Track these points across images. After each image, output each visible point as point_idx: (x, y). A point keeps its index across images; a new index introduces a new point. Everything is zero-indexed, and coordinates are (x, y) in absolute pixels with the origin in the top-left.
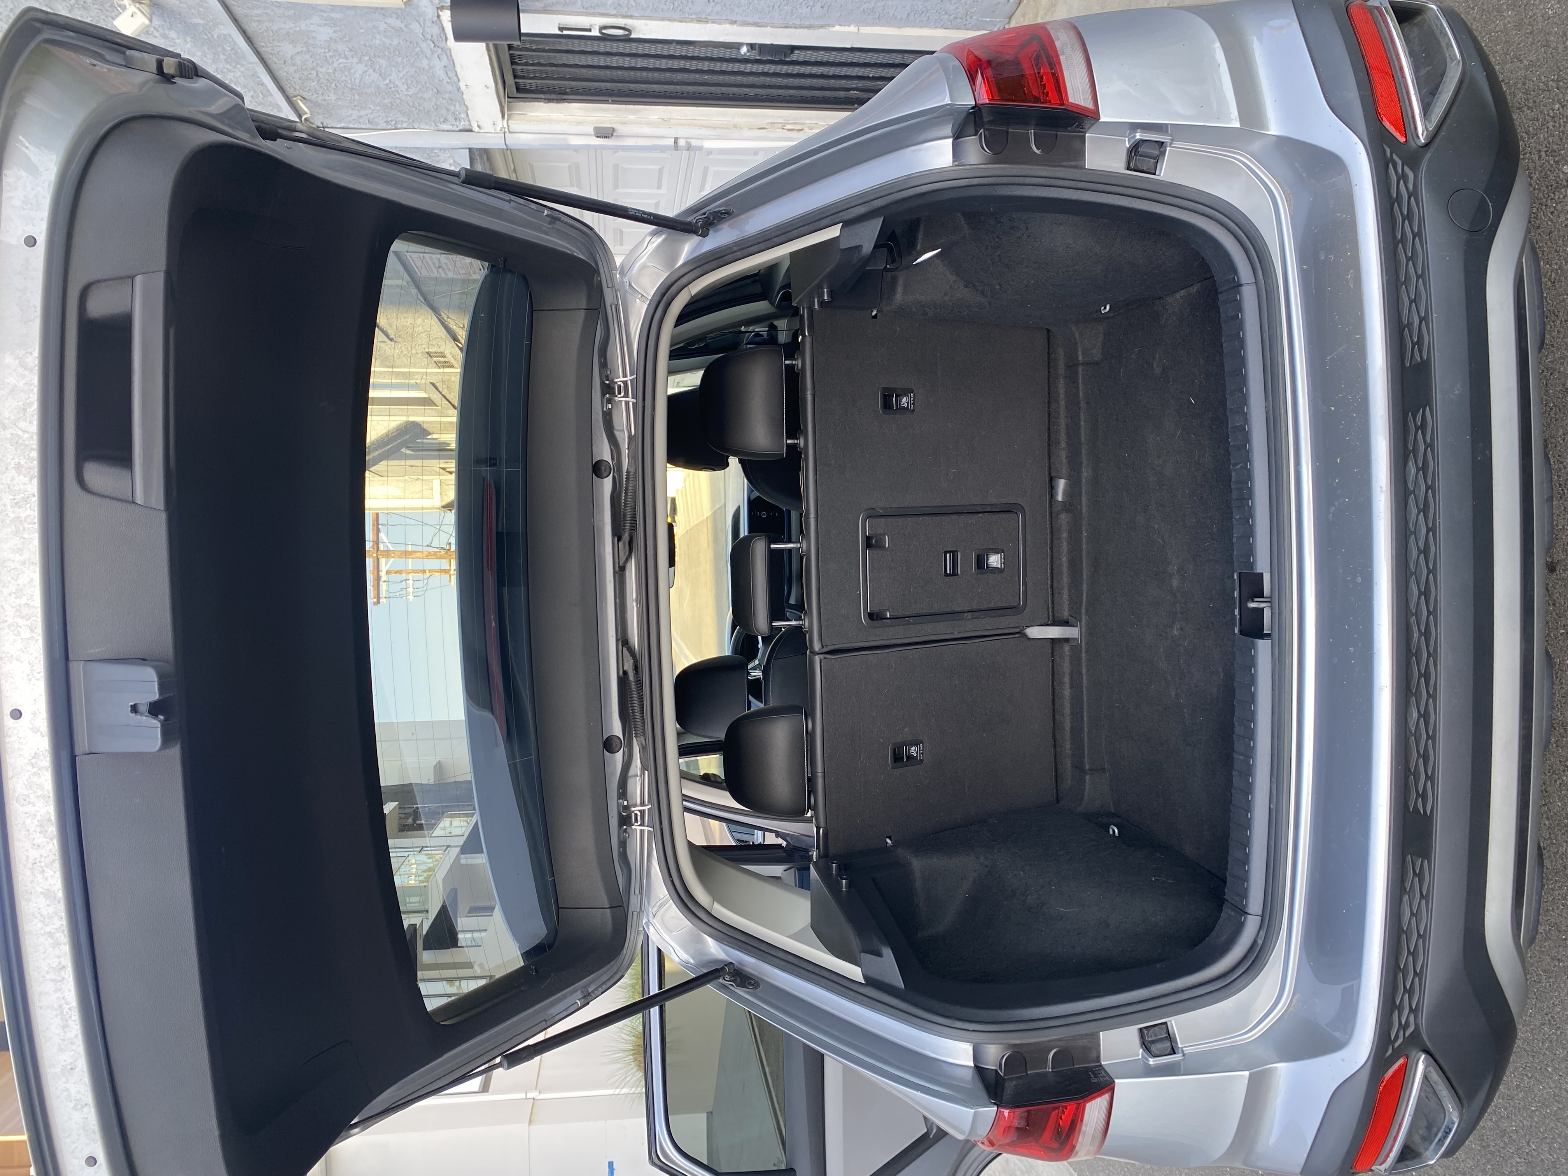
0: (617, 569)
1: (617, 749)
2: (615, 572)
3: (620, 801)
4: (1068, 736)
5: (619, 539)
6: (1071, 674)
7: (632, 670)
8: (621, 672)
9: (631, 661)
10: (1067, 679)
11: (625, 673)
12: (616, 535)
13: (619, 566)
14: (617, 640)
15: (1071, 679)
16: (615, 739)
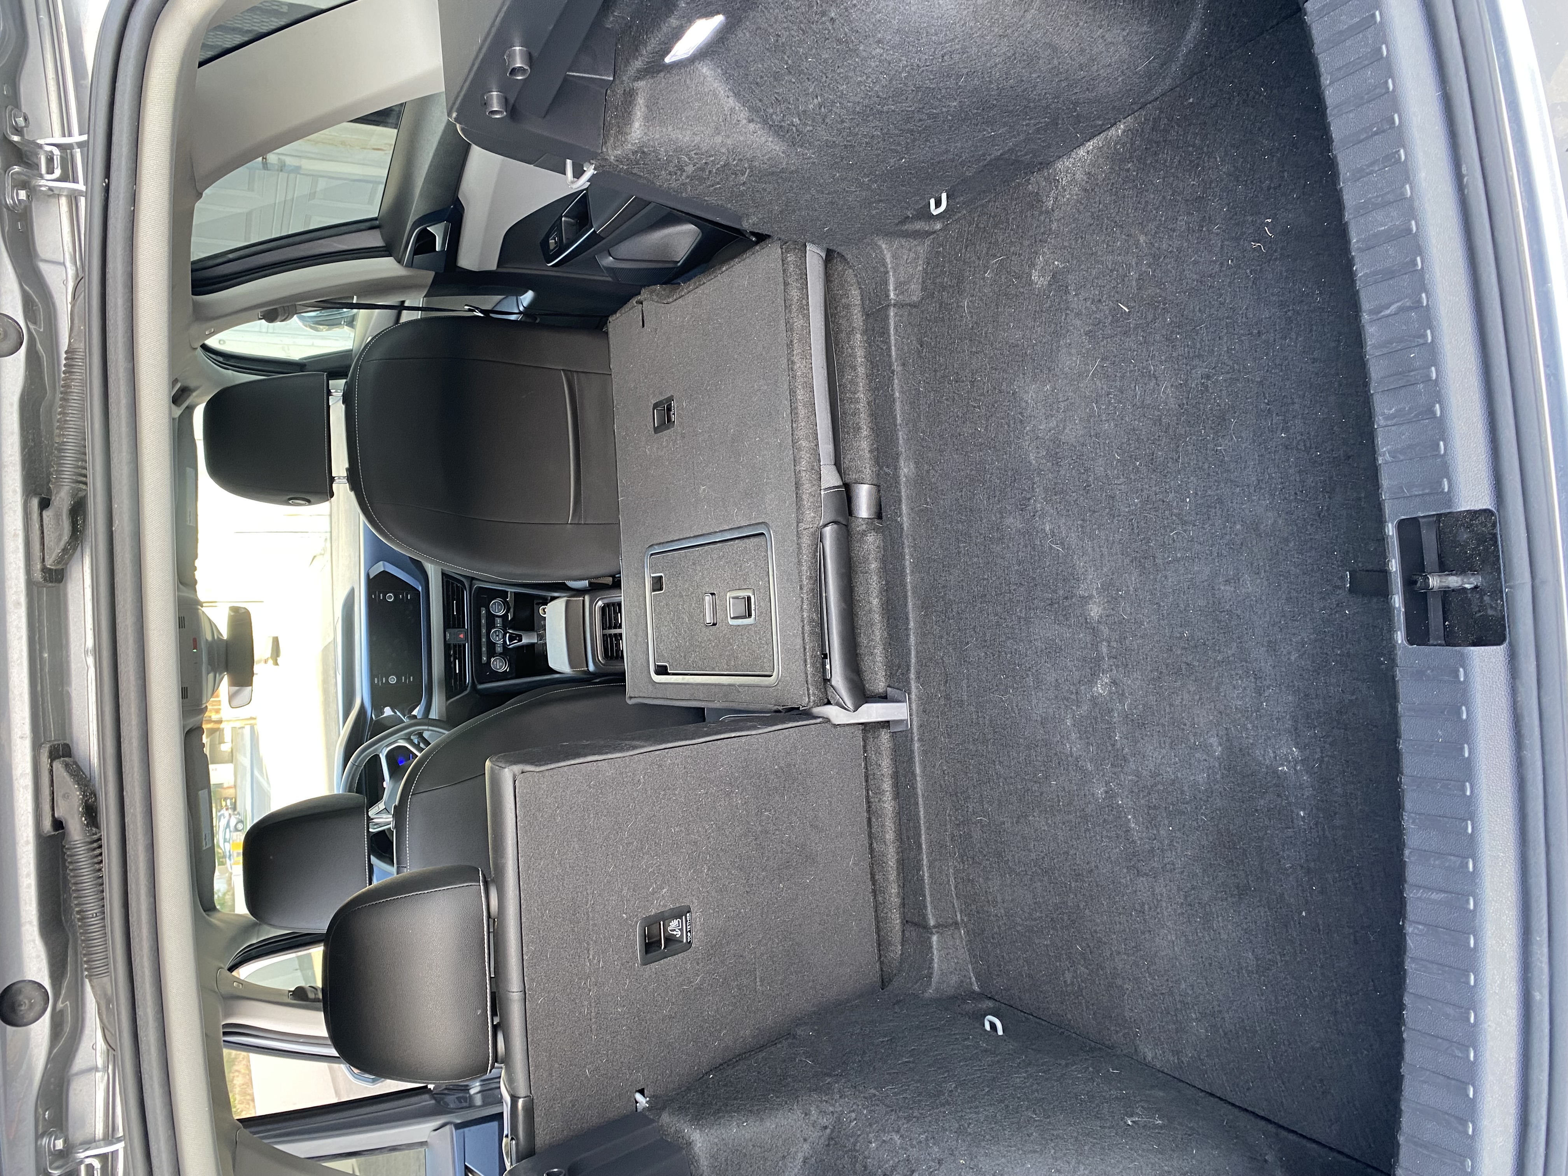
0: (38, 575)
1: (32, 1015)
2: (30, 583)
3: (45, 1141)
4: (893, 876)
5: (45, 504)
6: (895, 776)
7: (77, 817)
8: (47, 825)
9: (76, 795)
10: (887, 786)
11: (58, 824)
12: (36, 494)
13: (44, 569)
14: (36, 746)
15: (896, 785)
16: (28, 991)
